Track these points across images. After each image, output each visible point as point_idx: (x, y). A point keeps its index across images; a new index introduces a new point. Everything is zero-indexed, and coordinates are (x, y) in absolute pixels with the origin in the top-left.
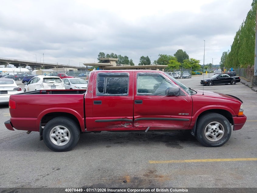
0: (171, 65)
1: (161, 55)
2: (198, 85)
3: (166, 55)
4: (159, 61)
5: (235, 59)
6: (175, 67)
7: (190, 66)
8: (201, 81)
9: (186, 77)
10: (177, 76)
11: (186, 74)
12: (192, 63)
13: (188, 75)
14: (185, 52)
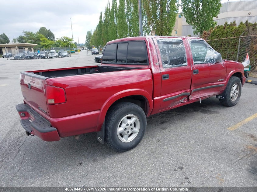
0: (44, 43)
1: (26, 32)
2: (92, 62)
3: (32, 33)
4: (20, 39)
5: (105, 38)
6: (48, 45)
7: (64, 44)
8: (96, 58)
9: (66, 55)
10: (56, 56)
11: (64, 53)
12: (66, 42)
13: (67, 54)
14: (49, 30)
